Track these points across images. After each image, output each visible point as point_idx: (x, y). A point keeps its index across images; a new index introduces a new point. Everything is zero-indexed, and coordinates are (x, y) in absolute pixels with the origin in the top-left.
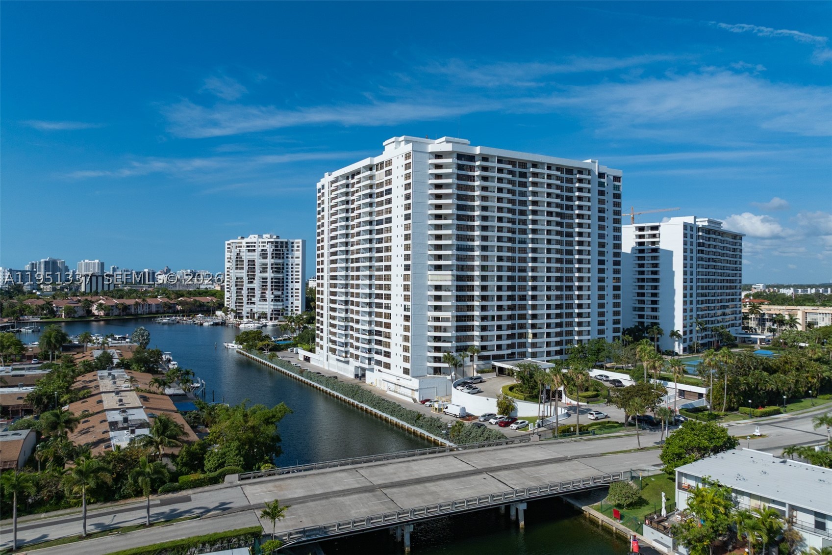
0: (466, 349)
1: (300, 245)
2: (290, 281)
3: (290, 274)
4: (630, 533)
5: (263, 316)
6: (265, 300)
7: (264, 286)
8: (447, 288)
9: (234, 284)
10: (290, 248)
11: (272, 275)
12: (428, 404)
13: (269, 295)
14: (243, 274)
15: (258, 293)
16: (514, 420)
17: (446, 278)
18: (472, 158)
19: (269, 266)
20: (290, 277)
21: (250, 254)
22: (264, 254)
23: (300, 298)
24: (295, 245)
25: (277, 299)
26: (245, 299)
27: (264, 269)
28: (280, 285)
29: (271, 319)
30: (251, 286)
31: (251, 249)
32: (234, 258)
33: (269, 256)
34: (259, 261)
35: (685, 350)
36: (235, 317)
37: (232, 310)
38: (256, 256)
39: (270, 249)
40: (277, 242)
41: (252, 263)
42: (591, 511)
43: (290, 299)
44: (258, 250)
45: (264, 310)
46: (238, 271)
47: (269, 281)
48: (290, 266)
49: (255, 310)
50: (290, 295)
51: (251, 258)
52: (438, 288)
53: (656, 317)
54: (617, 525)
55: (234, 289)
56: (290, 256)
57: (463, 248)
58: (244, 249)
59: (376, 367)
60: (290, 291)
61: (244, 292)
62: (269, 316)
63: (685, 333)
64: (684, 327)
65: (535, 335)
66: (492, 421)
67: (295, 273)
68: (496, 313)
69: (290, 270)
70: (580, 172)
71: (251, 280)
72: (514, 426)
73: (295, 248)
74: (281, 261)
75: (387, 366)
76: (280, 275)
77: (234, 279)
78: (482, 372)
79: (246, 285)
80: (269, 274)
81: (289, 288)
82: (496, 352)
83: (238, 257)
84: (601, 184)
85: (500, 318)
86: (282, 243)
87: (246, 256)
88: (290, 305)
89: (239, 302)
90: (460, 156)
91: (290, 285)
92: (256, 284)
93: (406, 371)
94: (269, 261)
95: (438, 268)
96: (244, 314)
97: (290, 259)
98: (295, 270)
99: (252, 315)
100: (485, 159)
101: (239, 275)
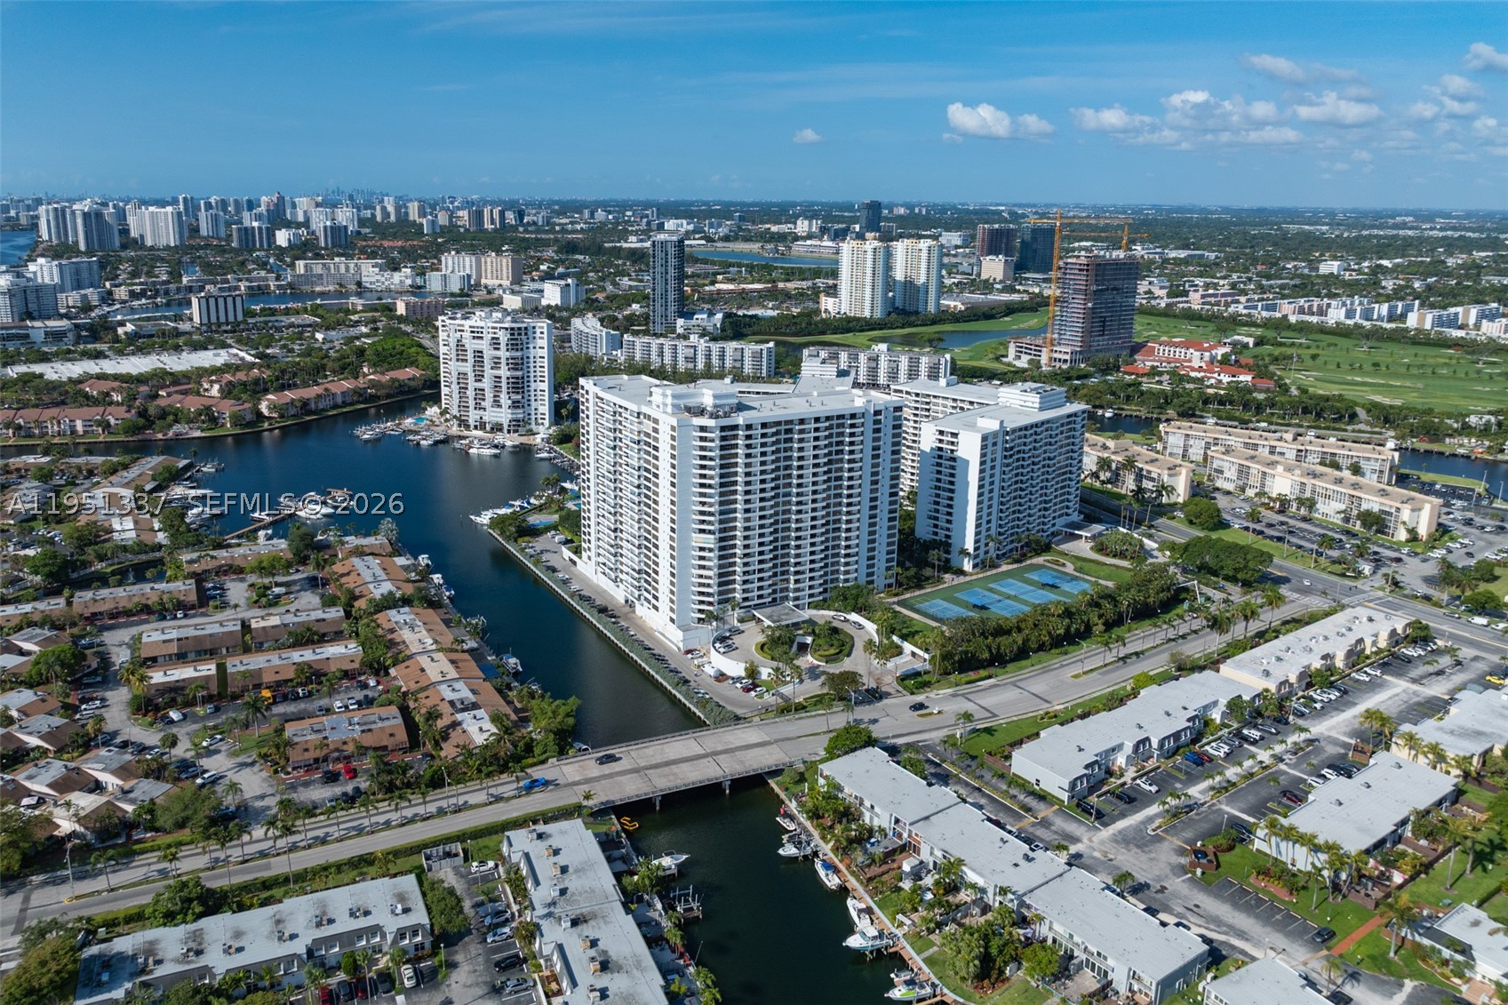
0: (727, 601)
1: (545, 330)
2: (532, 379)
3: (532, 370)
4: (787, 802)
5: (497, 428)
6: (500, 406)
7: (497, 388)
8: (711, 550)
9: (454, 380)
10: (530, 333)
11: (509, 373)
12: (690, 656)
13: (505, 400)
14: (468, 368)
15: (489, 395)
16: (755, 686)
17: (710, 541)
18: (735, 427)
19: (503, 361)
20: (532, 374)
21: (476, 341)
22: (495, 343)
23: (547, 403)
24: (538, 331)
25: (515, 405)
26: (471, 403)
27: (496, 364)
28: (519, 386)
29: (509, 432)
30: (479, 385)
31: (477, 334)
32: (453, 344)
33: (503, 346)
34: (488, 353)
35: (975, 566)
36: (460, 426)
37: (455, 417)
38: (484, 345)
39: (503, 337)
40: (512, 329)
41: (479, 354)
42: (772, 783)
43: (533, 403)
44: (488, 337)
45: (499, 420)
46: (460, 363)
47: (504, 381)
48: (532, 360)
49: (486, 419)
50: (533, 398)
51: (479, 347)
52: (702, 549)
53: (948, 529)
54: (783, 795)
55: (455, 387)
56: (531, 346)
57: (726, 512)
58: (467, 335)
59: (646, 604)
60: (532, 393)
61: (470, 393)
62: (506, 428)
63: (976, 549)
64: (976, 542)
65: (797, 581)
66: (738, 685)
67: (538, 369)
68: (757, 567)
69: (532, 365)
70: (853, 416)
71: (479, 378)
72: (753, 693)
73: (538, 335)
74: (519, 354)
75: (656, 608)
76: (519, 373)
77: (455, 374)
78: (741, 621)
79: (472, 384)
80: (504, 372)
81: (532, 389)
82: (757, 602)
83: (460, 345)
84: (877, 422)
85: (760, 571)
86: (519, 329)
87: (471, 345)
88: (533, 412)
89: (463, 406)
90: (723, 429)
91: (533, 385)
92: (486, 384)
93: (672, 620)
94: (503, 354)
95: (702, 531)
96: (472, 423)
97: (532, 350)
98: (538, 364)
99: (481, 425)
100: (749, 427)
101: (462, 370)
